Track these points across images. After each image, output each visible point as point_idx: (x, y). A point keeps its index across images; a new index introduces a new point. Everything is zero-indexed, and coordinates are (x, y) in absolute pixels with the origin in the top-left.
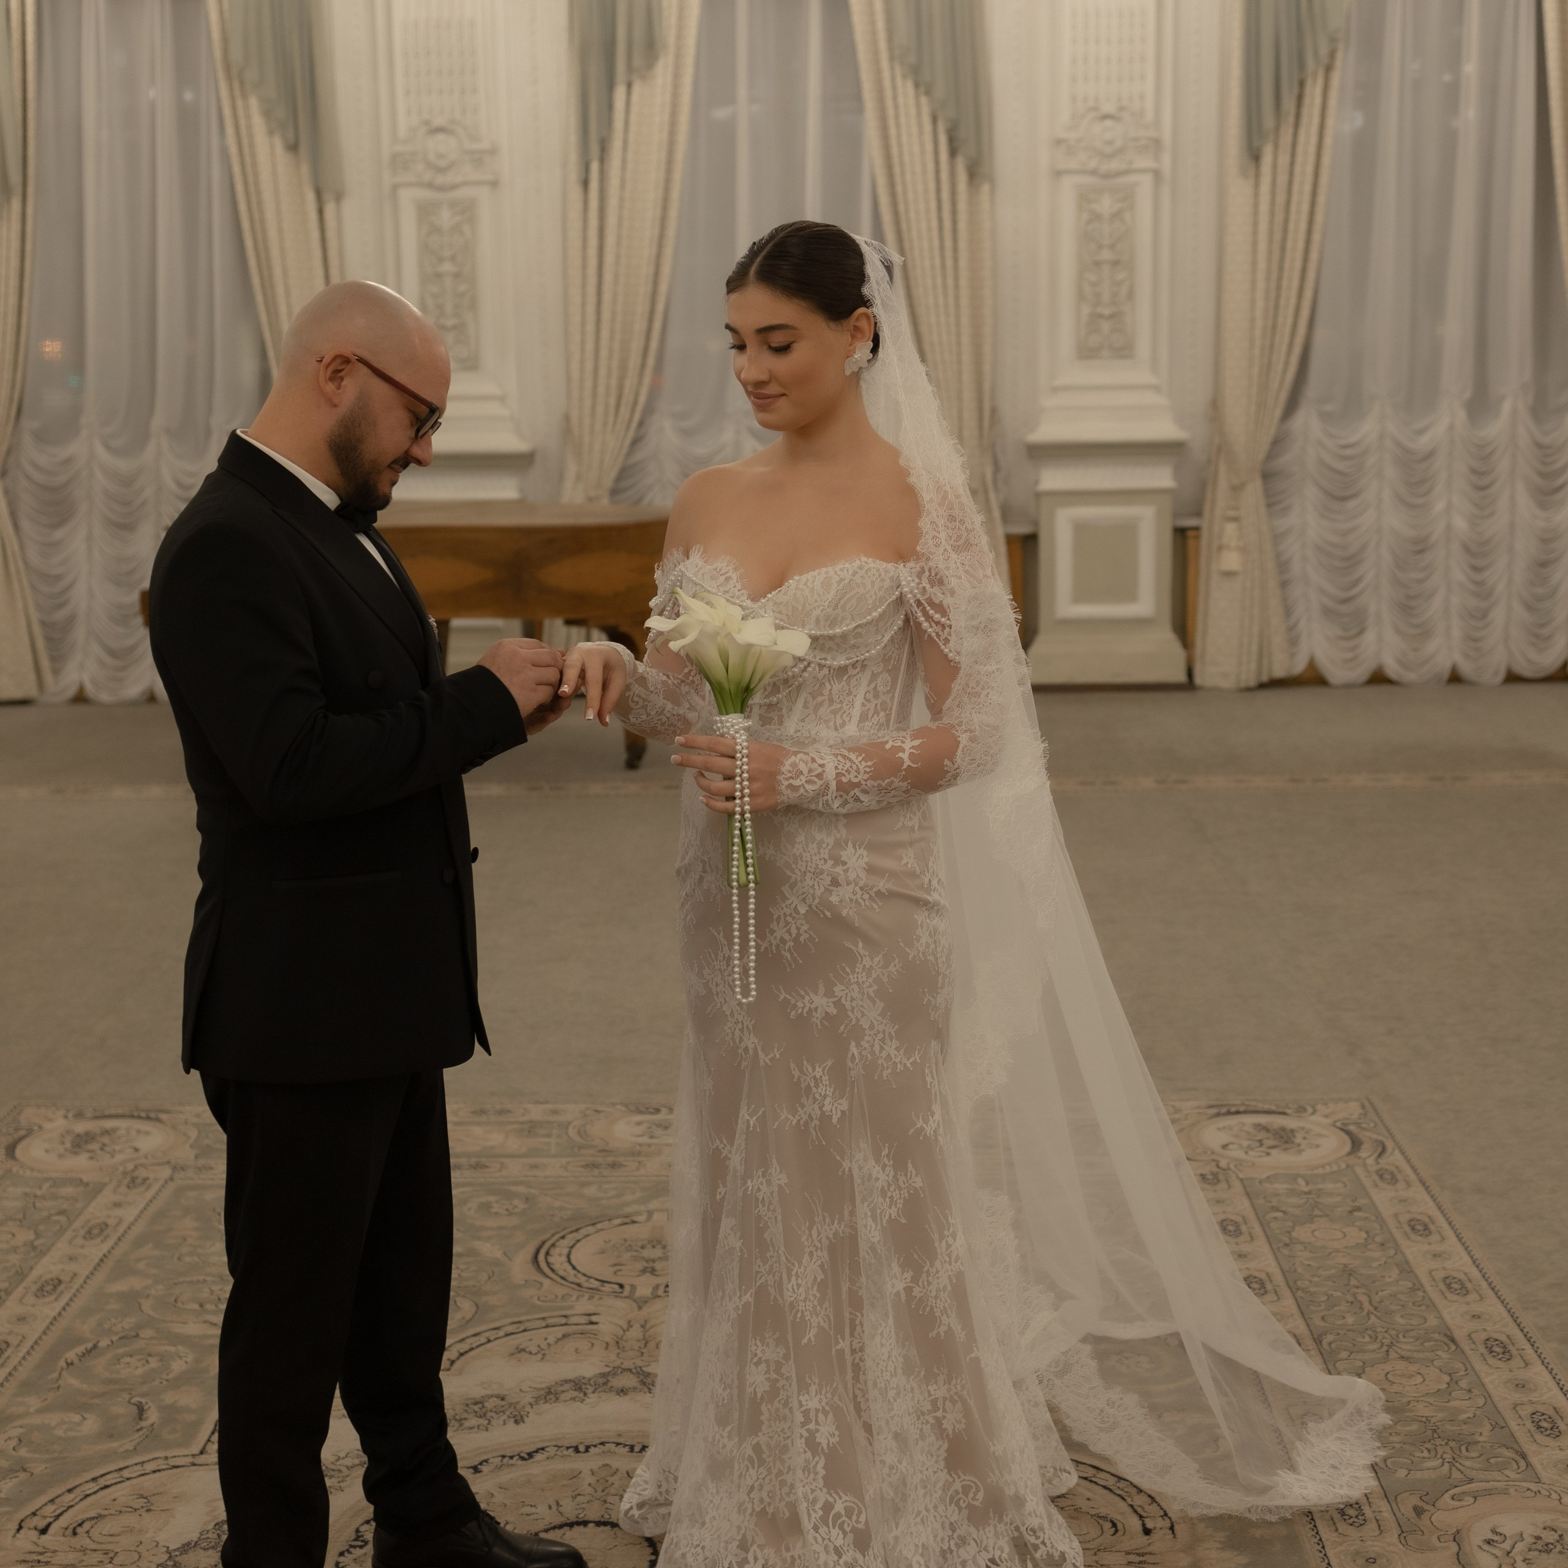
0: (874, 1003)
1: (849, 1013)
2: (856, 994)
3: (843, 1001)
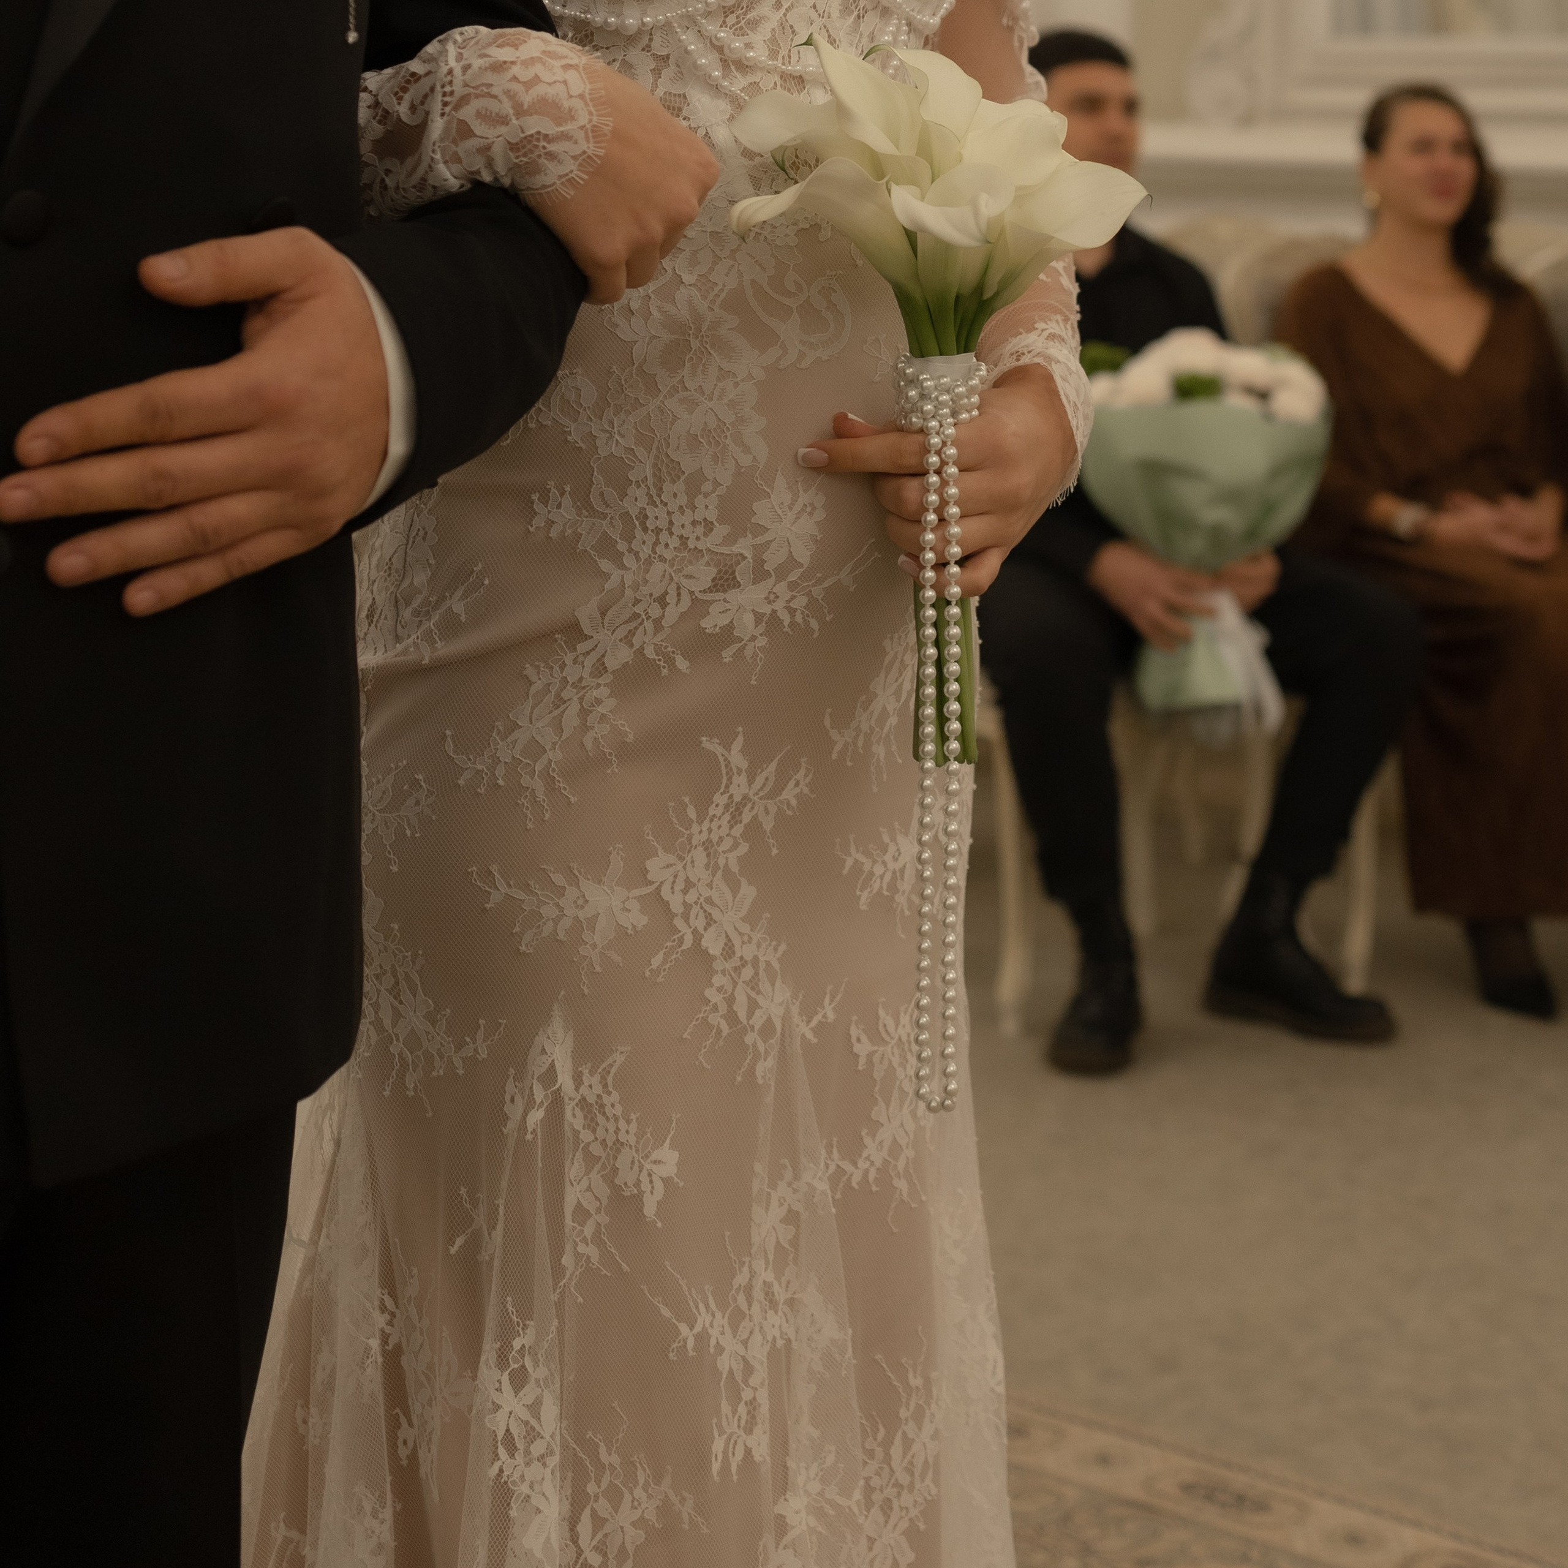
0: (735, 889)
1: (679, 923)
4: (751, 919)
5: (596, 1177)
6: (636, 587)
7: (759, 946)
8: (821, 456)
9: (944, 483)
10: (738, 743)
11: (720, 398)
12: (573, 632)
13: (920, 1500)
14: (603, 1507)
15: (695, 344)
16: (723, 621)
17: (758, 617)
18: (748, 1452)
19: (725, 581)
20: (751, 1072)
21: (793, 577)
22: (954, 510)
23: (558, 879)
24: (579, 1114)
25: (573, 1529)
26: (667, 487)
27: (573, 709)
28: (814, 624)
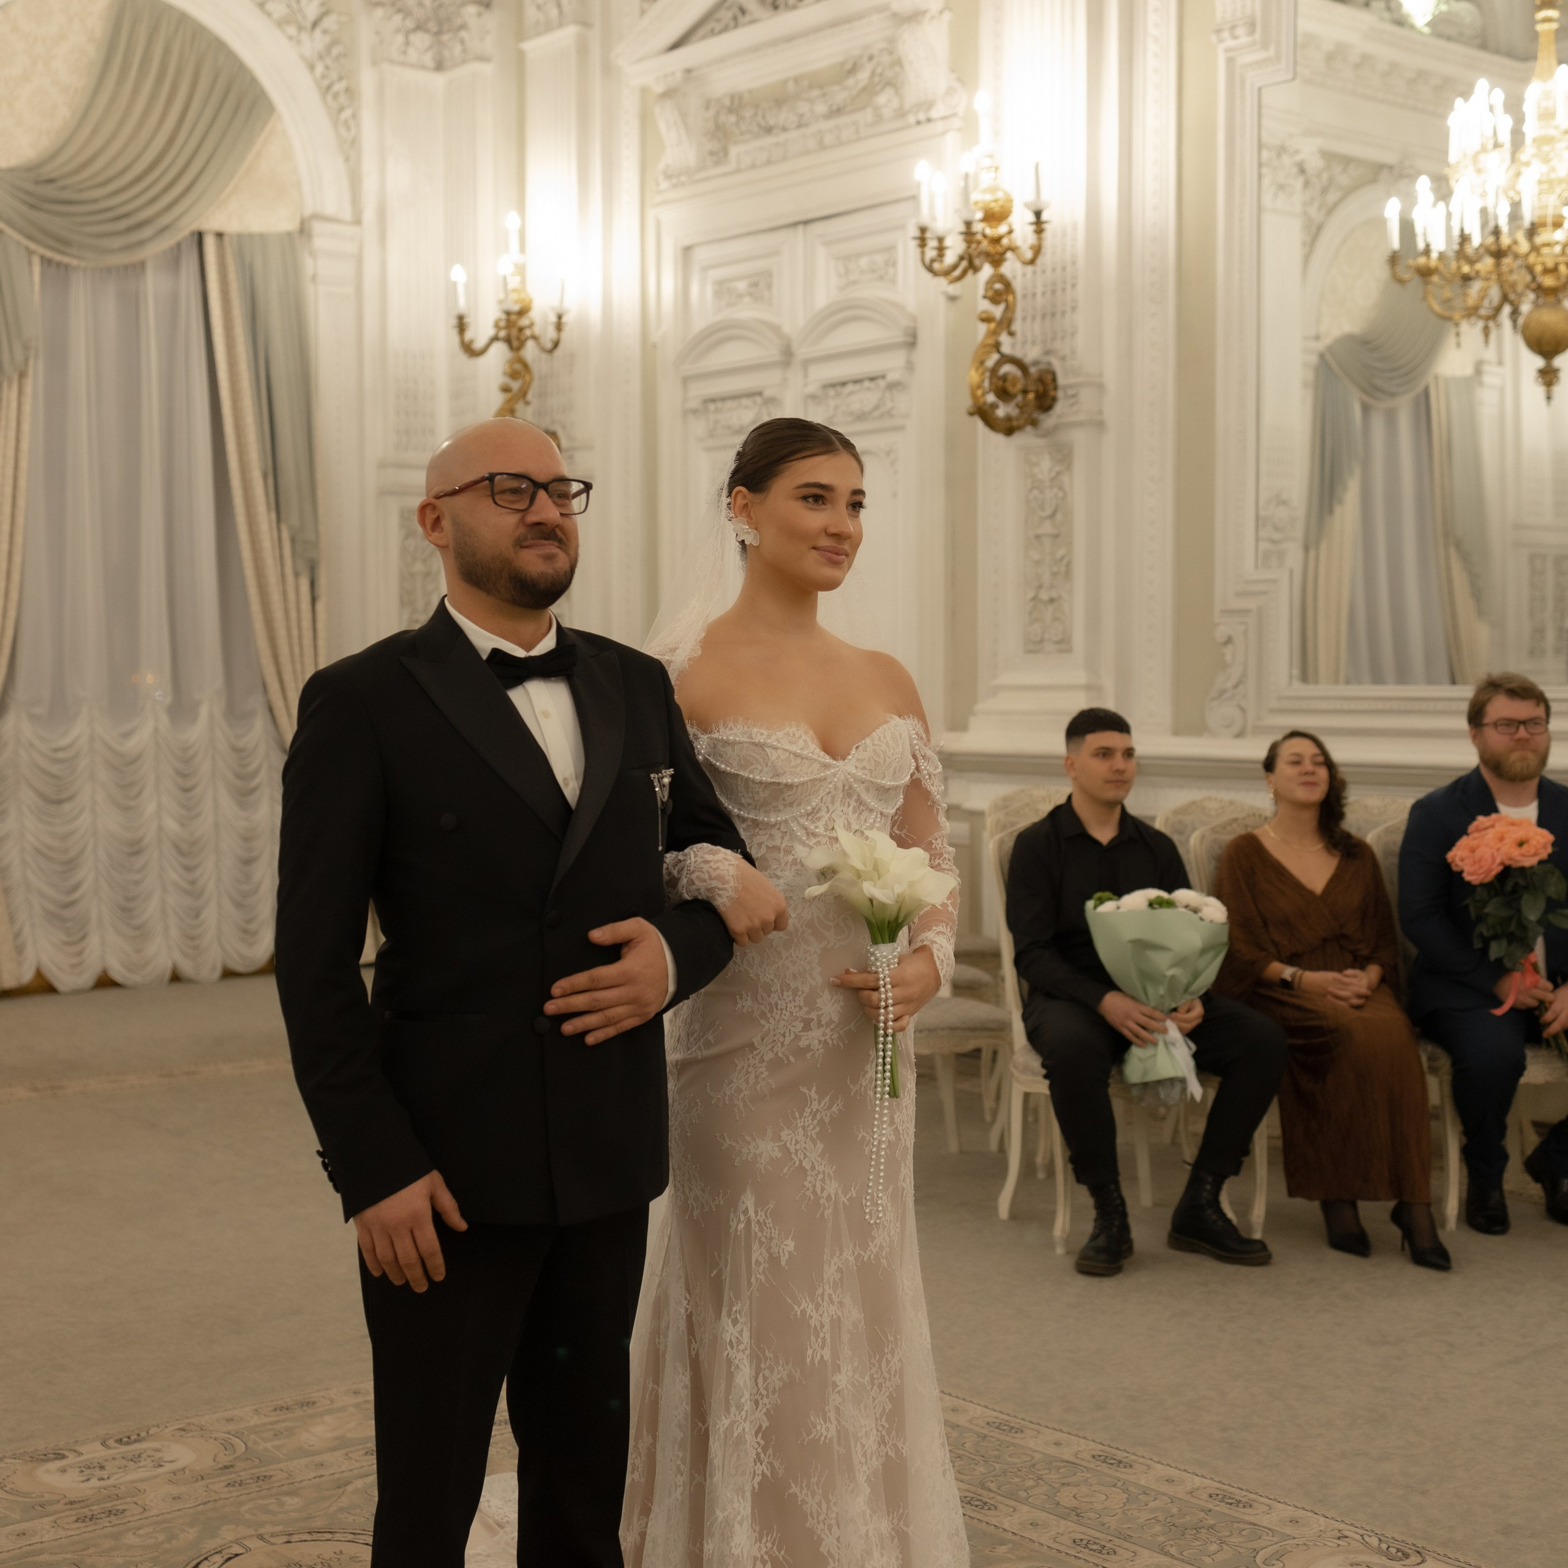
0: (815, 1145)
1: (793, 1156)
2: (800, 1138)
3: (788, 1144)
4: (822, 1156)
5: (763, 1250)
6: (774, 1030)
7: (825, 1166)
8: (839, 981)
9: (886, 991)
10: (814, 1089)
11: (804, 960)
12: (752, 1046)
13: (894, 1385)
14: (767, 1373)
15: (795, 940)
16: (807, 1043)
17: (820, 1042)
18: (822, 1357)
19: (807, 1025)
20: (822, 1214)
21: (832, 1027)
22: (890, 1001)
23: (748, 1139)
24: (757, 1226)
25: (756, 1380)
26: (785, 993)
27: (753, 1076)
28: (841, 1045)
